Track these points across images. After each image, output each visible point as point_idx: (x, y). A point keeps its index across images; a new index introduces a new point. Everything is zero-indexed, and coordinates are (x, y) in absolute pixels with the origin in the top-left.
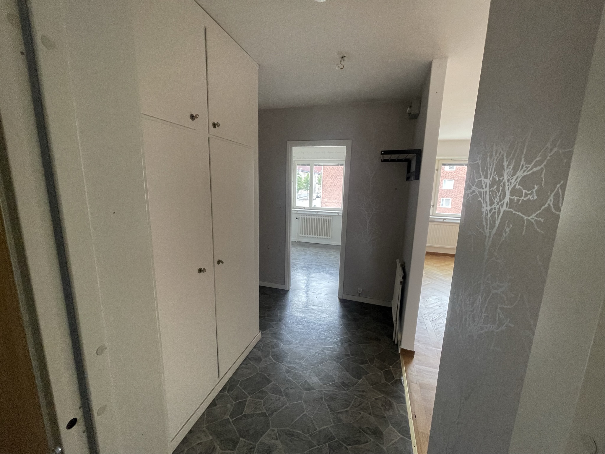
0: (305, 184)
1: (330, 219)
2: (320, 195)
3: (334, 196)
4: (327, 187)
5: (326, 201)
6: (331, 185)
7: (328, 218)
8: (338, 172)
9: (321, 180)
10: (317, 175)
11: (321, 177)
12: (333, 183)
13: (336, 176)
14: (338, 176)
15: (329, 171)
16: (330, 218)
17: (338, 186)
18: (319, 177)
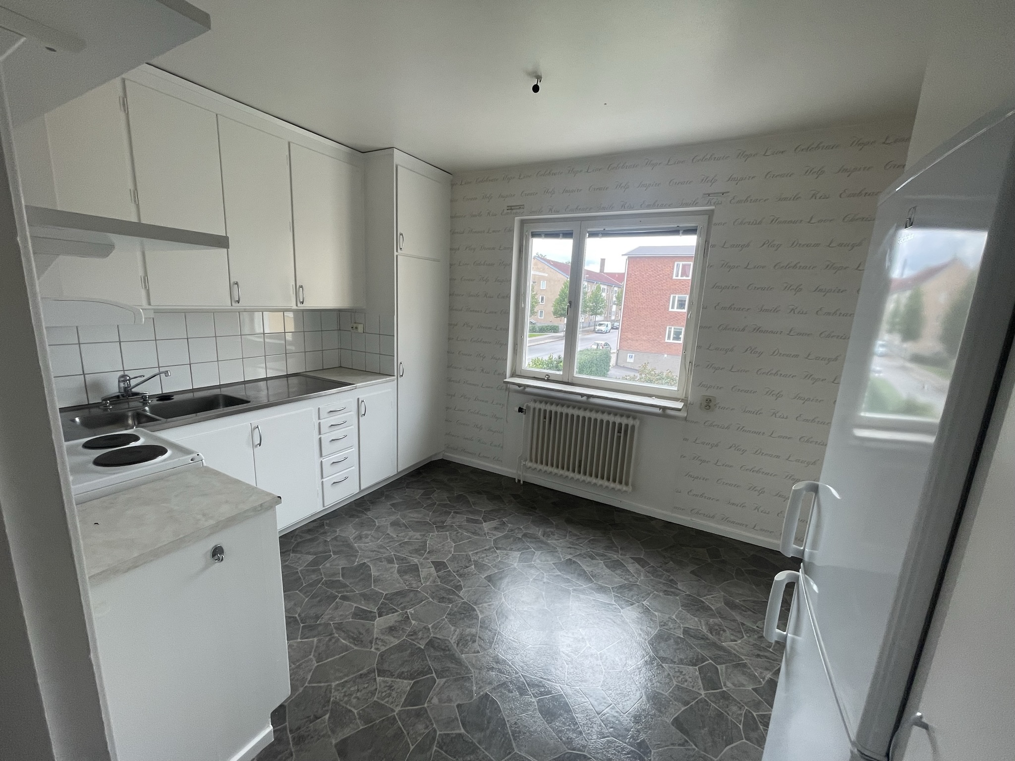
0: (592, 303)
1: (633, 427)
2: (618, 324)
3: (645, 328)
4: (633, 310)
5: (629, 336)
6: (639, 308)
7: (624, 421)
8: (657, 282)
9: (622, 298)
10: (616, 289)
11: (622, 292)
12: (644, 303)
13: (652, 290)
14: (655, 289)
15: (639, 280)
16: (631, 422)
17: (655, 309)
18: (618, 292)
